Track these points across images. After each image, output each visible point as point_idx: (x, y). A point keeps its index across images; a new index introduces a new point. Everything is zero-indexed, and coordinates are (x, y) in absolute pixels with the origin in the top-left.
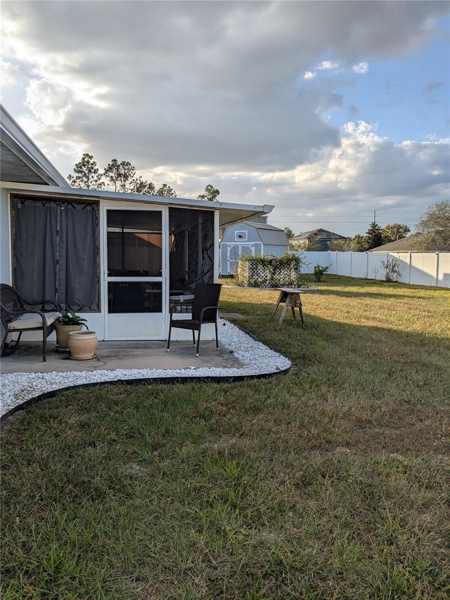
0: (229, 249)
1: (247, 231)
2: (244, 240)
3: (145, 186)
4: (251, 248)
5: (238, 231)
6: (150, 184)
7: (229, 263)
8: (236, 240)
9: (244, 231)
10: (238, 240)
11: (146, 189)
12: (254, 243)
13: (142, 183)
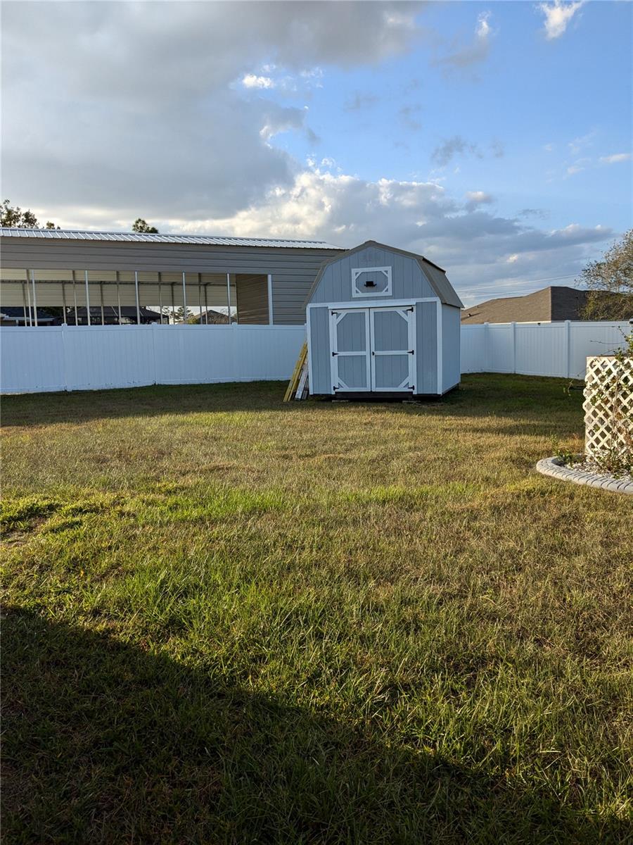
0: (333, 322)
1: (389, 269)
2: (383, 293)
3: (16, 218)
4: (403, 315)
5: (360, 270)
6: (27, 215)
7: (334, 361)
8: (354, 295)
9: (382, 269)
10: (361, 295)
11: (20, 223)
12: (413, 302)
13: (10, 212)
